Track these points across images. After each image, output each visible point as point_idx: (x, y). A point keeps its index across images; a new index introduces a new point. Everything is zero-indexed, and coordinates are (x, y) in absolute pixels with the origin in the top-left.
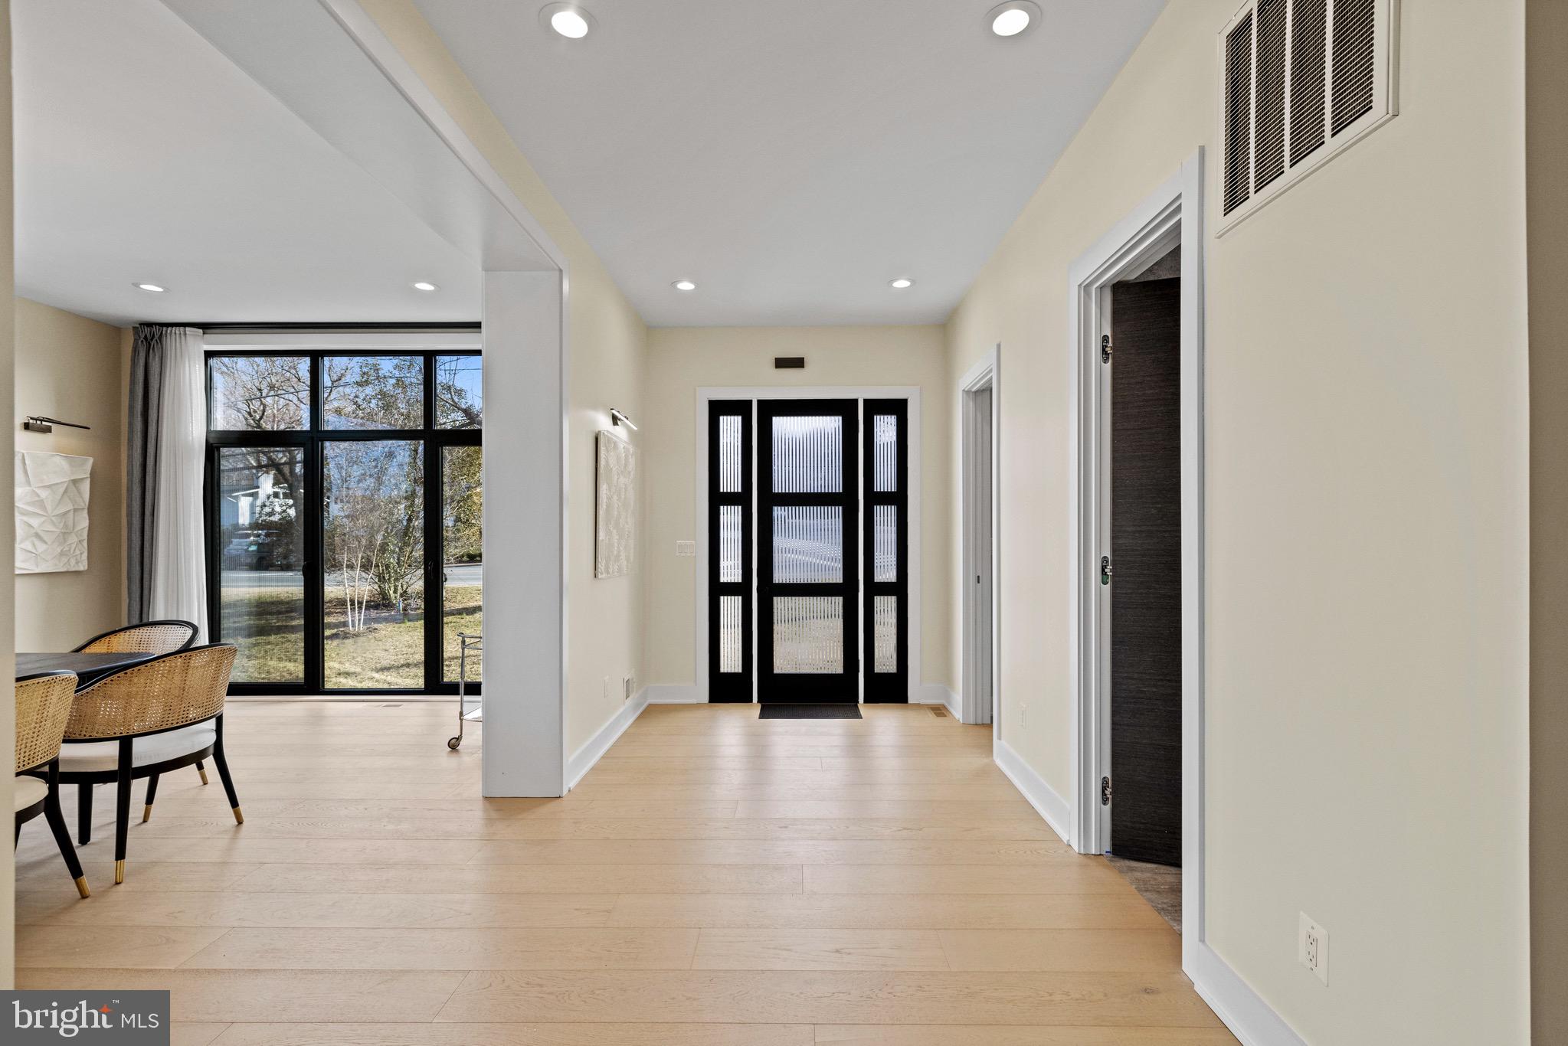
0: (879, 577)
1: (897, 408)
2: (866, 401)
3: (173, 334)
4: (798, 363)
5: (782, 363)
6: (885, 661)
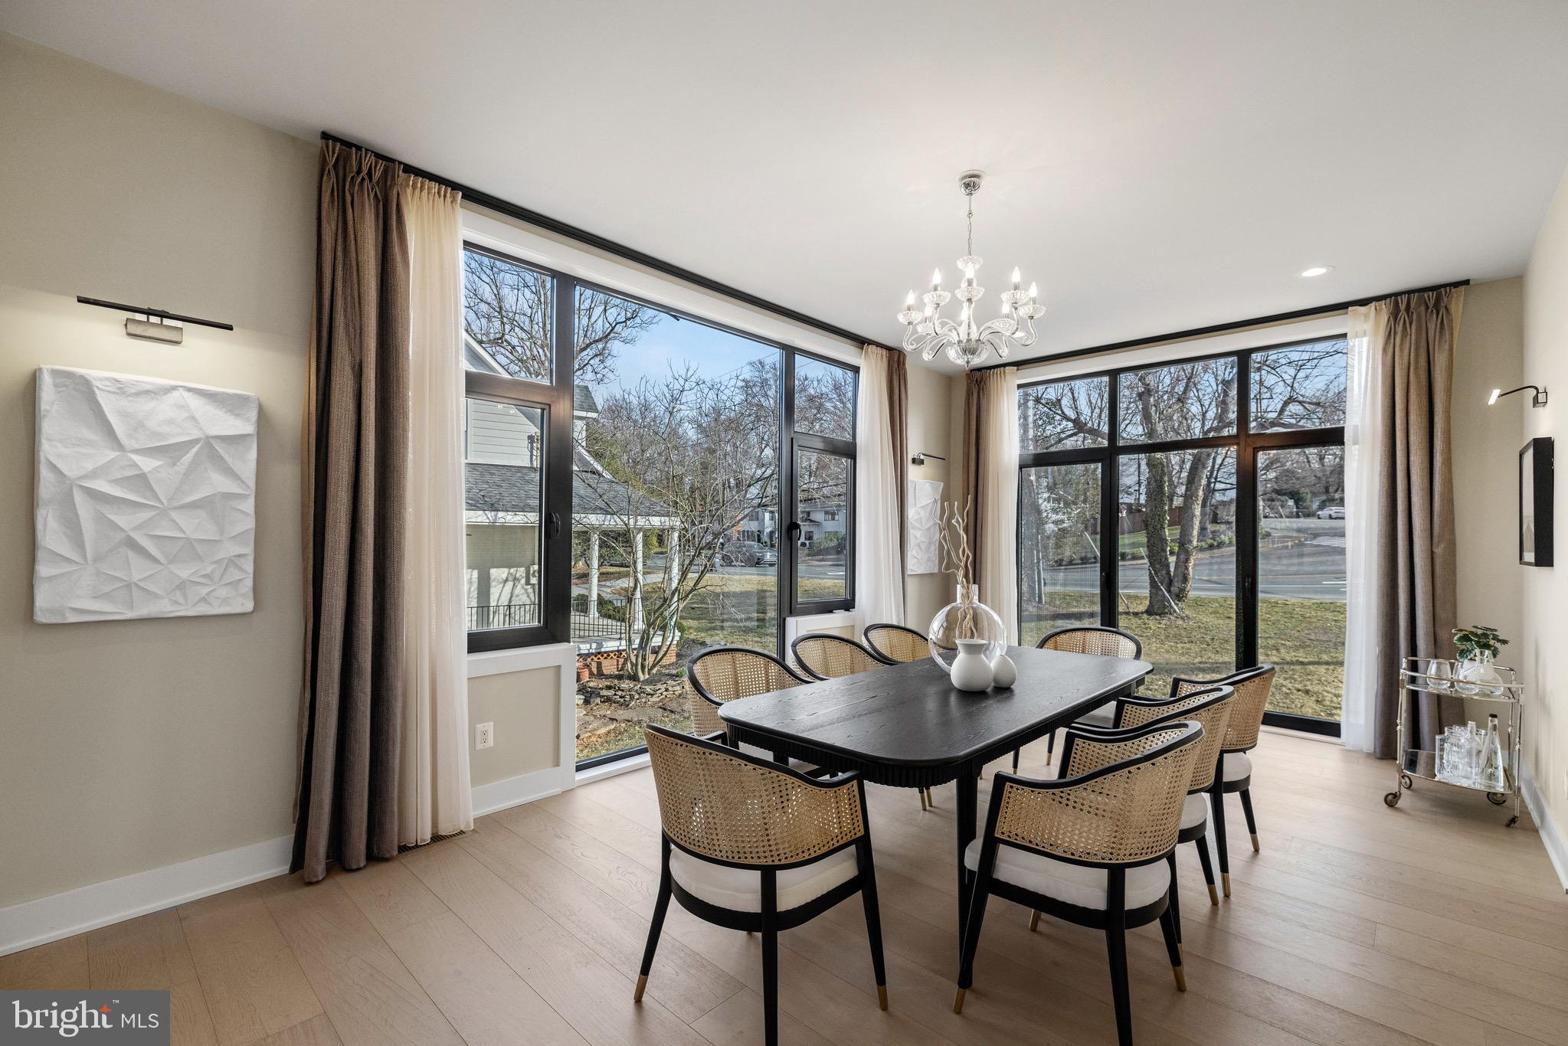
3: (995, 375)
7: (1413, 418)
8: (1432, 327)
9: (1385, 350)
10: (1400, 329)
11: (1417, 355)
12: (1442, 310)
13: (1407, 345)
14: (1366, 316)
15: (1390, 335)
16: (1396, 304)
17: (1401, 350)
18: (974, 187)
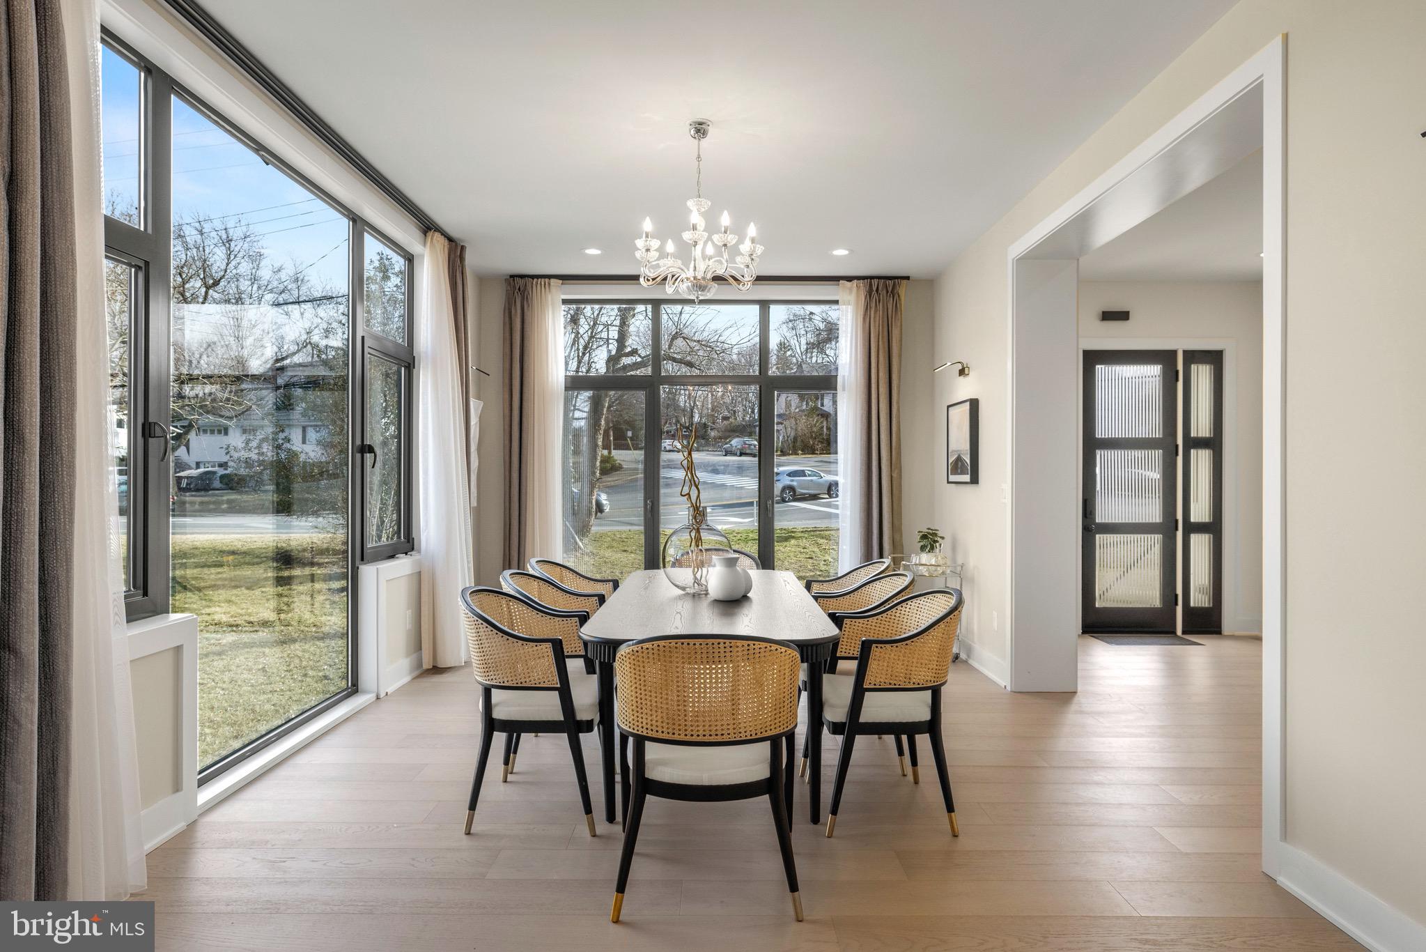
0: (1195, 518)
1: (1214, 358)
2: (1185, 352)
3: (539, 285)
4: (1123, 316)
5: (1108, 316)
6: (1199, 599)
7: (881, 374)
8: (890, 307)
9: (864, 319)
10: (873, 305)
11: (883, 328)
12: (896, 296)
13: (878, 318)
14: (851, 290)
15: (867, 308)
16: (871, 285)
17: (875, 321)
18: (703, 134)
